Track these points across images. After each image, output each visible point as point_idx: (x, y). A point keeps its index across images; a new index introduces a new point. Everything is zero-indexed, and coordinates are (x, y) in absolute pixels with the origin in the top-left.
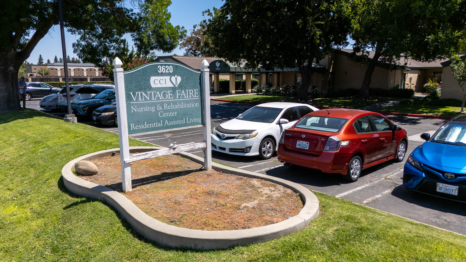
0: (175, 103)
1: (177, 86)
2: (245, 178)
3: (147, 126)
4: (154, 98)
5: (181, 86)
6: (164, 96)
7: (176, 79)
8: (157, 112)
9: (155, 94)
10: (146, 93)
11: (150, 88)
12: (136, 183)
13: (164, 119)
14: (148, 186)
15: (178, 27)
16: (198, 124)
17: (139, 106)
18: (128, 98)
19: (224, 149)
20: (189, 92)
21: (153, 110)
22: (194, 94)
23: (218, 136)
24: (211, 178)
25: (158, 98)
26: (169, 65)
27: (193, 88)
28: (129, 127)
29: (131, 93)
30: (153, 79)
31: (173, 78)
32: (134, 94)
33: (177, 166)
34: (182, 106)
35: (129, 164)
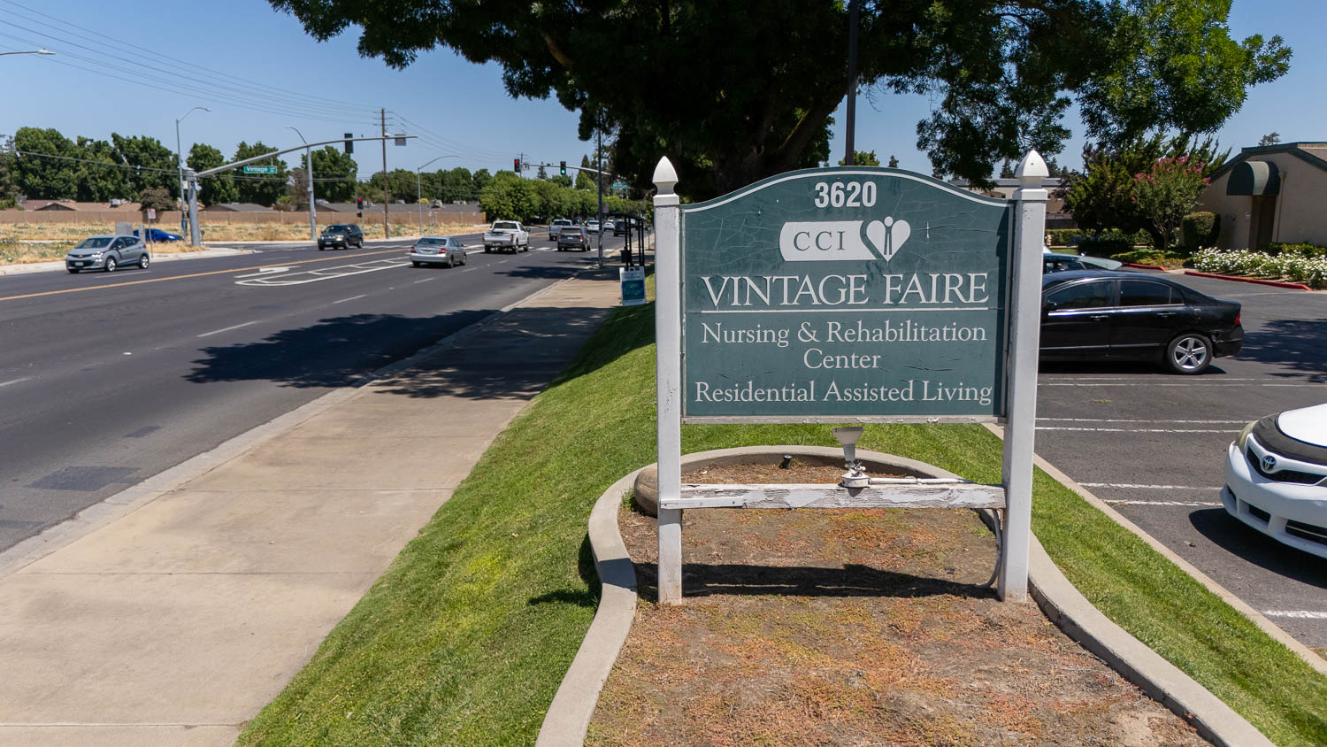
0: (873, 322)
1: (888, 257)
4: (791, 299)
5: (907, 259)
6: (832, 291)
8: (796, 348)
9: (794, 286)
10: (760, 281)
11: (777, 263)
13: (823, 379)
17: (730, 323)
18: (694, 294)
19: (1265, 517)
21: (781, 339)
25: (806, 301)
26: (862, 180)
27: (964, 267)
28: (689, 391)
29: (706, 279)
30: (789, 230)
32: (716, 283)
34: (909, 334)
35: (679, 515)
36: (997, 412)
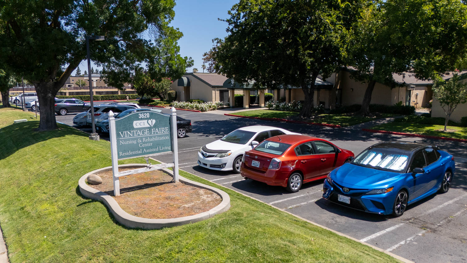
0: (151, 137)
1: (152, 126)
2: (198, 188)
3: (130, 153)
4: (136, 135)
5: (155, 126)
6: (143, 133)
7: (152, 121)
8: (138, 143)
9: (136, 132)
10: (130, 132)
11: (133, 129)
12: (122, 191)
13: (143, 148)
14: (131, 193)
15: (186, 58)
16: (168, 150)
17: (125, 140)
18: (118, 135)
19: (206, 165)
20: (161, 129)
21: (135, 142)
22: (166, 130)
23: (203, 154)
24: (176, 188)
25: (139, 135)
26: (147, 113)
27: (165, 126)
28: (118, 154)
29: (120, 133)
30: (135, 122)
31: (150, 121)
32: (122, 133)
33: (157, 179)
34: (157, 139)
35: (118, 178)
36: (171, 151)
